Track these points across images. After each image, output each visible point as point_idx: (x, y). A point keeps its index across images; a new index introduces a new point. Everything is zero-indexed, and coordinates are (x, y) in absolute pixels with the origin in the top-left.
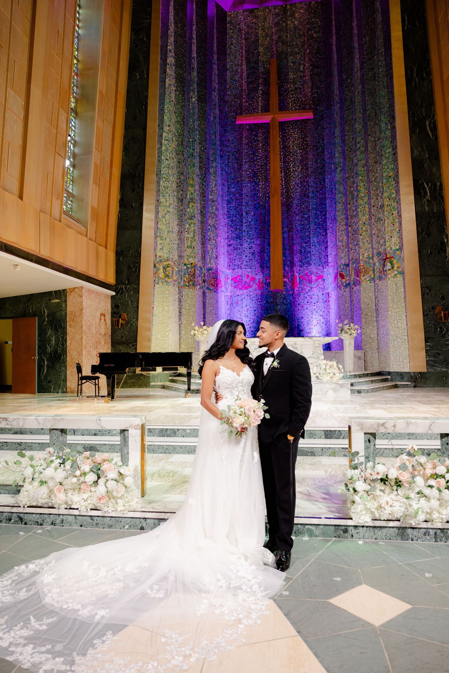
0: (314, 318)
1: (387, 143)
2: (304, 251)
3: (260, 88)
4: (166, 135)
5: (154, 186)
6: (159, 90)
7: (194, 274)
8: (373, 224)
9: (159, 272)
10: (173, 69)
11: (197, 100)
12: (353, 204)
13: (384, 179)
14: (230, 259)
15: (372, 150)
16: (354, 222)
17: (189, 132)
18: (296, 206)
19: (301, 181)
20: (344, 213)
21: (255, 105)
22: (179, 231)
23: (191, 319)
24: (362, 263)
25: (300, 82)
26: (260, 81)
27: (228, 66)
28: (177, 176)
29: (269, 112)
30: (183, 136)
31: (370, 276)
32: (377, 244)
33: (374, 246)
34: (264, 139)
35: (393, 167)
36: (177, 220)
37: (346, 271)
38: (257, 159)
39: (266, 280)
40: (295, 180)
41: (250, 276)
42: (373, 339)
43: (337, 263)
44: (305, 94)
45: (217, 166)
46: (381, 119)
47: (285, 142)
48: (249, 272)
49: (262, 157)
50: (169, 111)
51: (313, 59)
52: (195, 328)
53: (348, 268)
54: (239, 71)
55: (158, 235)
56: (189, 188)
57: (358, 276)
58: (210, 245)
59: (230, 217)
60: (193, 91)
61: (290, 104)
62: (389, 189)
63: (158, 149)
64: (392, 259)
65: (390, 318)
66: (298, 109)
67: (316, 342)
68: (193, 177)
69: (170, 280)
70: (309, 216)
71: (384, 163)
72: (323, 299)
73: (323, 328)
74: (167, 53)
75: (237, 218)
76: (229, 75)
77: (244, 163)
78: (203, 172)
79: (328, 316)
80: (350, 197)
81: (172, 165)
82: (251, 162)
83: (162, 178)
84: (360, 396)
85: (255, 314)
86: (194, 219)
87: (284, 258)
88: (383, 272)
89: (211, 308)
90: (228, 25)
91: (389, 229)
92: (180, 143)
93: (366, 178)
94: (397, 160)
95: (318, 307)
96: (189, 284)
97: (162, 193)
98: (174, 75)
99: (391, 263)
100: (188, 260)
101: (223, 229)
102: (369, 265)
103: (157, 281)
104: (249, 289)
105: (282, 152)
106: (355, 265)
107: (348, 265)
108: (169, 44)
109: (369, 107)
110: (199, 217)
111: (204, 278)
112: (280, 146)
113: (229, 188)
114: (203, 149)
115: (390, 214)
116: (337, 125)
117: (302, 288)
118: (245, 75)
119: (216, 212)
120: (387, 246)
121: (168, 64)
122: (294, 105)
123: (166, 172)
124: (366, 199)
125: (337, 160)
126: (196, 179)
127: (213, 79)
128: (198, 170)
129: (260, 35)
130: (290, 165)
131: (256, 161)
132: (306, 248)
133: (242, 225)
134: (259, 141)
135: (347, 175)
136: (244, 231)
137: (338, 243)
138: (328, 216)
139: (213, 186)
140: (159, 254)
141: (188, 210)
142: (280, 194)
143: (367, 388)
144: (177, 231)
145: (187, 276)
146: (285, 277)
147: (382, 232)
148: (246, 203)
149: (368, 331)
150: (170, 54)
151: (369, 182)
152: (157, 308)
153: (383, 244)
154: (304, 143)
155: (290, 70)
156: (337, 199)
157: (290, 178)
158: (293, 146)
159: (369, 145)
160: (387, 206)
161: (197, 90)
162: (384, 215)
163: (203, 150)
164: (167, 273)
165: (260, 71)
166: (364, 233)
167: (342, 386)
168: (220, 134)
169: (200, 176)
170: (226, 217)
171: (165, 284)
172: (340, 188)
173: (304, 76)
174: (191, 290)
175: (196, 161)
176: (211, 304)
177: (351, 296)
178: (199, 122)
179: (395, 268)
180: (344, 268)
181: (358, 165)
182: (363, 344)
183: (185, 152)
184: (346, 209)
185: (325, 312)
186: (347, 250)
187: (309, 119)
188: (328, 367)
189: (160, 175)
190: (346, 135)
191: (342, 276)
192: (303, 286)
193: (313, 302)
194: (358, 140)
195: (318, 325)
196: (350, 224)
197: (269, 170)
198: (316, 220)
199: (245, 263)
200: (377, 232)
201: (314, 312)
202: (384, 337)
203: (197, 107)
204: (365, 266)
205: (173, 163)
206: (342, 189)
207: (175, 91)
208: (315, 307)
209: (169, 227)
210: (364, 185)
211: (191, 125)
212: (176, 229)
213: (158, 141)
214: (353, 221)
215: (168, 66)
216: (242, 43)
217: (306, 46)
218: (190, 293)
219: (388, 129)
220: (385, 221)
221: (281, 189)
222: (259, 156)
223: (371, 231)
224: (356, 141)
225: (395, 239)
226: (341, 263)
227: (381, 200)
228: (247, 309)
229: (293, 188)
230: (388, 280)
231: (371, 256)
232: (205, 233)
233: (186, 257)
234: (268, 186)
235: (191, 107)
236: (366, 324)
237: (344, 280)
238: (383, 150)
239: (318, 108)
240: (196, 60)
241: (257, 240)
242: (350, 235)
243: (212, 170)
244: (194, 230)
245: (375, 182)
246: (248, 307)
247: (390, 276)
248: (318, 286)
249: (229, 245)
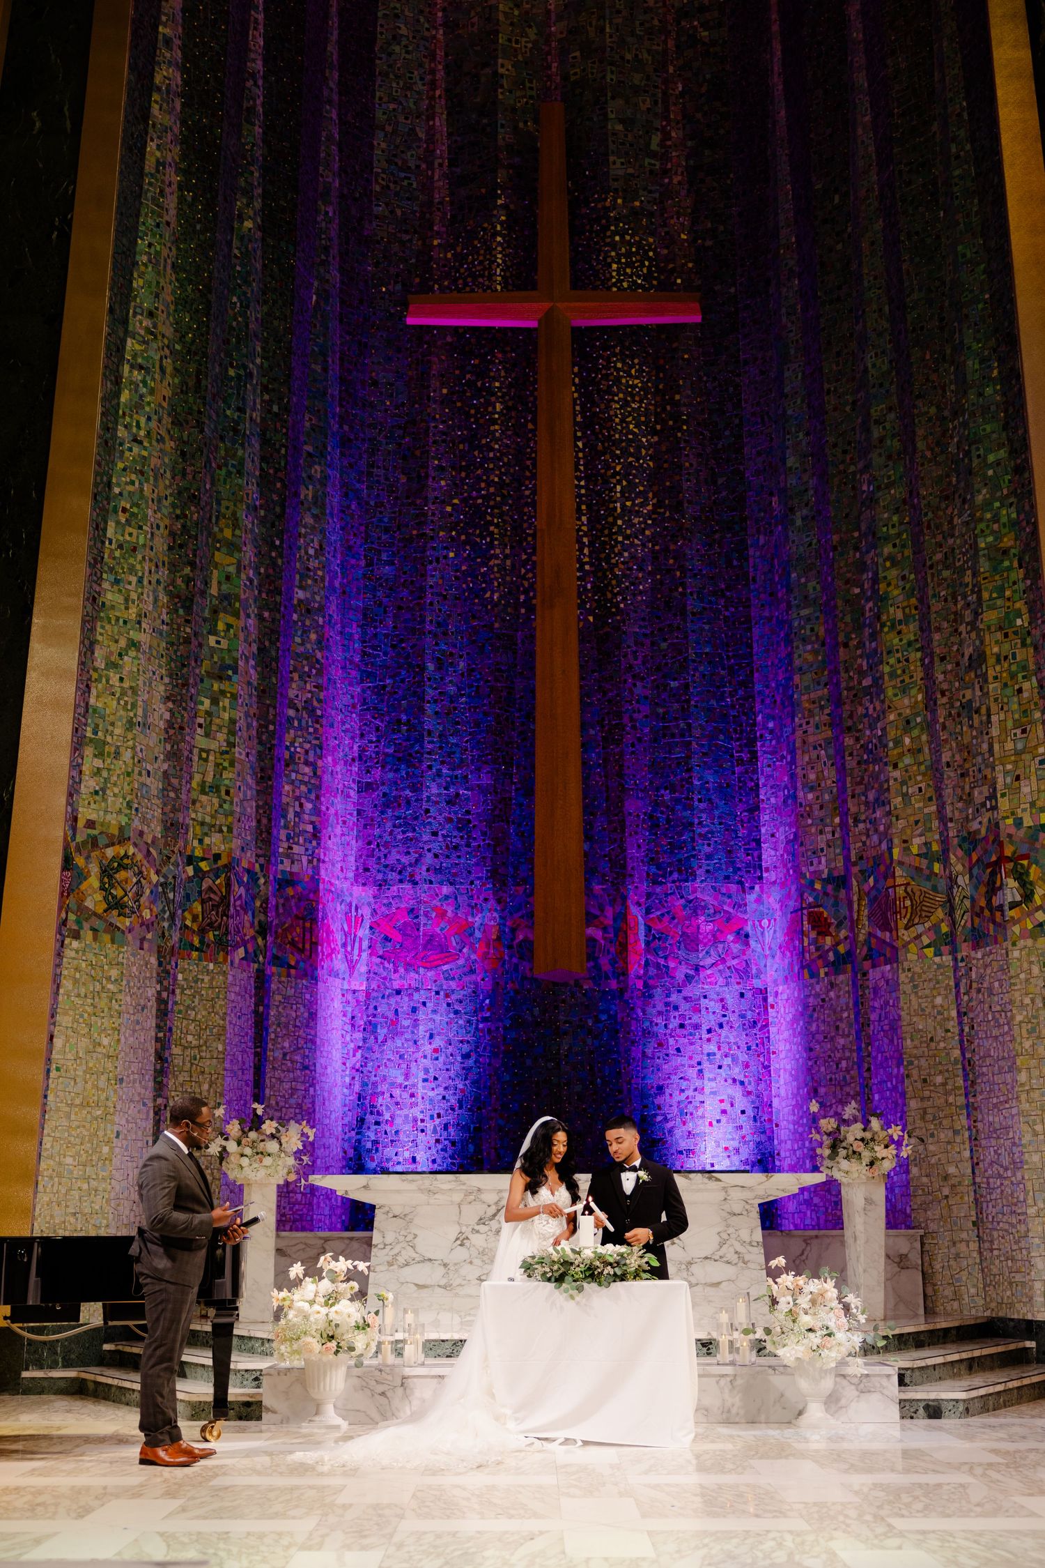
0: (707, 1090)
1: (988, 428)
2: (668, 821)
3: (499, 202)
4: (138, 347)
5: (81, 543)
6: (121, 181)
7: (225, 900)
8: (944, 728)
9: (83, 887)
10: (174, 108)
11: (260, 228)
12: (861, 644)
13: (982, 560)
14: (369, 843)
15: (932, 450)
16: (866, 715)
17: (227, 342)
18: (636, 643)
19: (652, 551)
20: (824, 679)
21: (481, 263)
22: (170, 725)
23: (206, 1087)
24: (900, 875)
25: (650, 192)
26: (502, 176)
27: (379, 116)
28: (173, 506)
29: (534, 288)
30: (205, 355)
31: (936, 927)
32: (960, 805)
33: (949, 808)
34: (510, 386)
35: (1014, 515)
36: (166, 680)
37: (836, 904)
38: (486, 459)
39: (513, 931)
40: (632, 544)
41: (450, 914)
42: (954, 1181)
43: (799, 874)
44: (667, 233)
45: (327, 478)
46: (962, 342)
47: (594, 404)
48: (447, 897)
49: (503, 454)
50: (155, 261)
51: (699, 115)
52: (229, 1128)
53: (842, 893)
54: (422, 135)
55: (89, 734)
56: (218, 556)
57: (886, 926)
58: (292, 782)
59: (370, 675)
60: (247, 193)
61: (614, 266)
62: (1002, 596)
63: (104, 399)
64: (1025, 862)
65: (1023, 1097)
66: (640, 286)
67: (736, 1194)
68: (234, 514)
69: (128, 922)
70: (687, 686)
71: (979, 499)
72: (743, 1016)
73: (744, 1132)
74: (155, 48)
75: (403, 681)
76: (383, 145)
77: (432, 473)
78: (275, 497)
79: (762, 1086)
80: (848, 619)
81: (154, 462)
82: (462, 469)
83: (115, 511)
84: (940, 1429)
85: (467, 1070)
86: (235, 678)
87: (586, 847)
88: (987, 913)
89: (286, 1044)
91: (1009, 746)
92: (191, 383)
93: (908, 552)
94: (1031, 493)
95: (725, 1049)
96: (202, 942)
97: (111, 570)
98: (176, 131)
99: (1022, 877)
100: (201, 841)
101: (343, 723)
102: (929, 885)
103: (72, 924)
104: (445, 968)
105: (579, 439)
106: (871, 880)
107: (841, 881)
108: (164, 18)
109: (915, 296)
110: (252, 671)
111: (262, 917)
112: (575, 416)
113: (370, 564)
114: (275, 408)
115: (1009, 691)
116: (792, 352)
117: (658, 966)
118: (442, 150)
119: (319, 655)
120: (1002, 814)
121: (159, 89)
122: (628, 270)
123: (130, 488)
125: (792, 481)
126: (247, 522)
127: (322, 155)
128: (255, 488)
129: (501, 17)
130: (612, 490)
131: (481, 466)
132: (673, 810)
133: (422, 710)
134: (494, 394)
135: (835, 538)
136: (430, 732)
137: (801, 794)
138: (758, 687)
139: (311, 552)
140: (85, 813)
141: (212, 640)
142: (575, 594)
143: (963, 1396)
144: (162, 725)
145: (197, 907)
146: (590, 919)
147: (979, 759)
148: (439, 624)
149: (931, 1148)
150: (168, 55)
151: (920, 565)
152: (68, 1041)
153: (984, 805)
154: (664, 409)
155: (612, 147)
156: (796, 624)
157: (611, 534)
158: (623, 421)
159: (920, 432)
160: (998, 661)
161: (260, 191)
162: (986, 694)
163: (277, 415)
164: (118, 892)
165: (501, 142)
166: (908, 760)
167: (864, 1386)
168: (341, 359)
169: (262, 513)
170: (356, 674)
171: (106, 938)
172: (805, 585)
173: (665, 172)
174: (211, 966)
175: (250, 454)
176: (286, 1026)
177: (858, 1005)
178: (265, 309)
179: (1038, 899)
180: (826, 894)
181: (877, 502)
182: (916, 1202)
183: (210, 418)
184: (831, 665)
185: (753, 1068)
186: (837, 820)
187: (683, 326)
188: (804, 1301)
189: (108, 499)
190: (829, 392)
191: (821, 926)
192: (662, 962)
193: (705, 1027)
194: (875, 412)
195: (724, 1119)
196: (850, 723)
197: (534, 504)
198: (713, 702)
199: (428, 859)
200: (957, 757)
201: (706, 1065)
202: (1000, 1176)
203: (259, 253)
204: (916, 889)
205: (159, 455)
206: (813, 586)
207: (180, 188)
208: (712, 1048)
209: (134, 706)
210: (904, 578)
211: (236, 319)
212: (160, 713)
213: (106, 367)
214: (860, 710)
215: (155, 97)
216: (434, 37)
217: (671, 70)
218: (207, 979)
219: (990, 379)
220: (989, 716)
221: (579, 579)
222: (493, 449)
223: (936, 752)
224: (869, 414)
226: (816, 875)
227: (973, 635)
228: (436, 1051)
229: (624, 575)
230: (1008, 944)
231: (935, 847)
232: (272, 735)
233: (194, 831)
234: (524, 564)
235: (236, 252)
236: (923, 1118)
237: (828, 940)
238: (974, 454)
239: (716, 288)
240: (260, 82)
241: (478, 769)
242: (851, 763)
243: (307, 493)
244: (233, 722)
245: (947, 568)
246: (438, 1042)
247: (1016, 929)
248: (723, 961)
249: (365, 788)
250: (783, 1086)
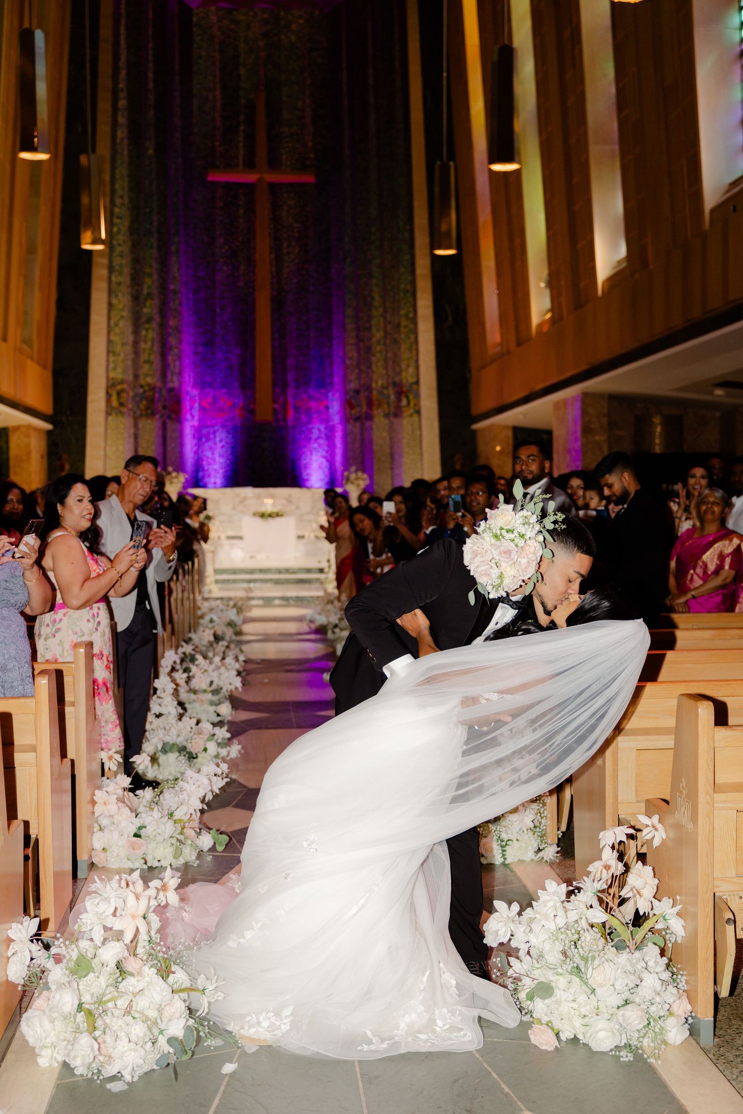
0: (314, 460)
1: (404, 247)
2: (302, 367)
3: (241, 129)
5: (105, 284)
7: (153, 399)
8: (389, 346)
9: (112, 399)
11: (155, 151)
12: (366, 312)
13: (401, 292)
14: (198, 374)
15: (389, 249)
16: (367, 337)
17: (146, 199)
18: (291, 303)
19: (297, 268)
20: (355, 321)
22: (134, 342)
24: (375, 393)
25: (297, 126)
26: (242, 118)
28: (131, 265)
29: (254, 169)
30: (139, 207)
31: (384, 411)
32: (392, 372)
33: (389, 373)
34: (247, 203)
35: (411, 280)
36: (132, 327)
37: (356, 399)
38: (237, 232)
39: (249, 405)
40: (290, 266)
43: (345, 388)
45: (180, 241)
46: (398, 214)
47: (276, 211)
48: (225, 393)
49: (243, 230)
50: (122, 177)
51: (316, 94)
53: (358, 396)
55: (111, 349)
56: (146, 280)
57: (370, 409)
58: (172, 355)
59: (197, 313)
60: (150, 139)
61: (284, 157)
62: (406, 306)
64: (408, 393)
68: (150, 263)
69: (125, 409)
70: (309, 319)
71: (401, 271)
72: (326, 435)
73: (326, 474)
74: (118, 94)
75: (208, 315)
76: (197, 103)
77: (218, 237)
78: (163, 253)
79: (332, 458)
80: (362, 302)
81: (124, 251)
82: (229, 235)
83: (114, 271)
85: (233, 452)
86: (152, 322)
87: (273, 376)
88: (398, 408)
89: (173, 445)
90: (195, 29)
91: (406, 355)
92: (135, 219)
93: (381, 283)
94: (415, 272)
95: (320, 446)
96: (146, 413)
97: (115, 292)
98: (126, 124)
99: (407, 397)
100: (145, 380)
101: (188, 332)
102: (383, 397)
103: (110, 412)
104: (225, 418)
105: (271, 224)
106: (366, 393)
107: (357, 392)
110: (158, 318)
111: (164, 403)
112: (269, 216)
113: (195, 271)
114: (162, 220)
115: (406, 337)
116: (347, 198)
118: (219, 105)
119: (179, 308)
120: (403, 377)
121: (121, 109)
122: (290, 158)
123: (118, 262)
124: (381, 310)
125: (346, 247)
126: (154, 264)
127: (174, 113)
128: (156, 251)
129: (241, 50)
130: (283, 245)
131: (236, 234)
132: (304, 363)
133: (216, 326)
134: (240, 206)
135: (359, 272)
136: (218, 334)
137: (346, 360)
138: (334, 320)
139: (175, 270)
141: (145, 310)
142: (269, 284)
144: (132, 342)
145: (145, 402)
146: (275, 401)
147: (398, 358)
148: (221, 294)
149: (381, 480)
150: (122, 95)
151: (384, 289)
153: (398, 373)
154: (303, 214)
155: (283, 107)
156: (346, 300)
157: (282, 263)
158: (286, 218)
159: (385, 242)
160: (404, 327)
161: (154, 137)
162: (400, 337)
163: (162, 222)
164: (122, 400)
166: (378, 354)
168: (184, 194)
169: (159, 260)
170: (192, 313)
171: (119, 415)
172: (350, 287)
173: (303, 118)
174: (149, 421)
175: (154, 241)
176: (173, 439)
177: (362, 434)
178: (158, 182)
179: (412, 404)
180: (353, 396)
181: (372, 263)
183: (141, 229)
184: (357, 317)
185: (329, 452)
186: (357, 371)
187: (310, 184)
189: (112, 267)
190: (358, 217)
191: (352, 407)
192: (299, 417)
193: (313, 439)
195: (319, 469)
196: (362, 338)
197: (254, 250)
198: (318, 325)
199: (219, 380)
200: (392, 356)
201: (313, 451)
203: (154, 161)
204: (379, 398)
205: (126, 247)
206: (352, 288)
208: (316, 445)
209: (123, 337)
210: (379, 291)
211: (148, 189)
212: (131, 338)
214: (365, 335)
215: (120, 113)
216: (215, 56)
217: (306, 74)
218: (148, 425)
219: (406, 230)
220: (401, 344)
221: (271, 278)
222: (239, 228)
223: (386, 353)
224: (371, 230)
225: (411, 370)
226: (350, 389)
227: (398, 317)
228: (222, 446)
229: (287, 278)
230: (403, 418)
231: (385, 385)
232: (165, 339)
233: (142, 377)
234: (251, 272)
235: (147, 164)
236: (378, 470)
237: (353, 411)
238: (400, 255)
239: (321, 167)
240: (152, 92)
241: (236, 348)
242: (362, 352)
243: (173, 248)
244: (153, 338)
245: (391, 292)
246: (223, 443)
247: (405, 414)
248: (320, 416)
249: (196, 354)
250: (338, 458)
